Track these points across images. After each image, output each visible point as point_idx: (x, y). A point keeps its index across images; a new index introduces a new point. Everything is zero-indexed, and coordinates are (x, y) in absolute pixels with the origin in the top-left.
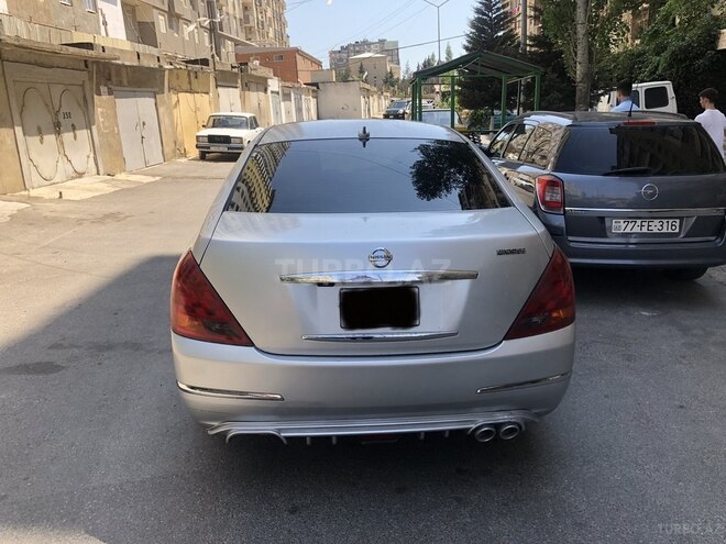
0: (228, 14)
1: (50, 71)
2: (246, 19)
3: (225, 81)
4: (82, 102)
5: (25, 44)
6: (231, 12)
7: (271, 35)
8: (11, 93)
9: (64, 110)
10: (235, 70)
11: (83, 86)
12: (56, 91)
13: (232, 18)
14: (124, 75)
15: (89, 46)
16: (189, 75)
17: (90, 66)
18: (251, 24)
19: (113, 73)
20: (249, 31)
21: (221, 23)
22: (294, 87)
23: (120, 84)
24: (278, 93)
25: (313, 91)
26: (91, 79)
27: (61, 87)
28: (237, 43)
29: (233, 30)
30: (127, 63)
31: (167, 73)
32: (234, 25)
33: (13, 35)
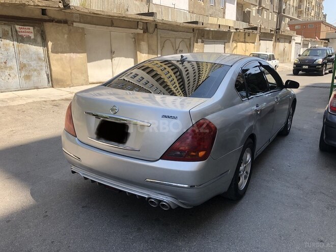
0: (289, 5)
1: (177, 33)
2: (299, 7)
3: (266, 37)
4: (188, 46)
5: (165, 22)
6: (291, 4)
7: (313, 14)
8: (159, 41)
9: (180, 49)
10: (273, 32)
11: (190, 39)
12: (178, 41)
13: (291, 6)
14: (211, 34)
15: (196, 23)
16: (245, 35)
17: (195, 31)
18: (302, 9)
19: (205, 34)
20: (300, 13)
21: (284, 10)
22: (311, 41)
23: (208, 38)
24: (300, 44)
25: (325, 43)
26: (194, 36)
27: (181, 40)
30: (212, 29)
31: (233, 33)
32: (292, 10)
33: (160, 19)
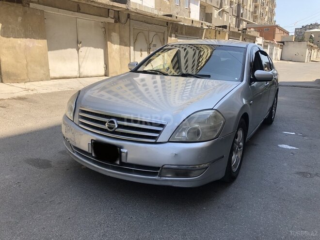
0: (246, 9)
1: (151, 25)
2: (255, 12)
3: (234, 36)
4: (162, 41)
5: (139, 12)
6: (248, 8)
7: (266, 19)
8: (132, 33)
9: (153, 43)
10: (240, 32)
11: (164, 33)
12: (152, 34)
13: (248, 11)
14: (184, 30)
15: (170, 16)
16: (216, 32)
17: (169, 24)
18: (257, 14)
19: (179, 29)
20: (255, 18)
21: (242, 14)
22: (270, 43)
23: (182, 34)
24: (261, 45)
25: (281, 45)
26: (168, 30)
27: (154, 33)
28: (248, 23)
29: (248, 17)
30: (186, 24)
31: (205, 30)
32: (249, 15)
33: (134, 8)
